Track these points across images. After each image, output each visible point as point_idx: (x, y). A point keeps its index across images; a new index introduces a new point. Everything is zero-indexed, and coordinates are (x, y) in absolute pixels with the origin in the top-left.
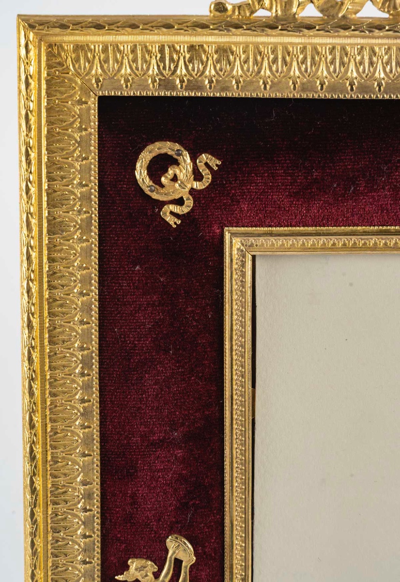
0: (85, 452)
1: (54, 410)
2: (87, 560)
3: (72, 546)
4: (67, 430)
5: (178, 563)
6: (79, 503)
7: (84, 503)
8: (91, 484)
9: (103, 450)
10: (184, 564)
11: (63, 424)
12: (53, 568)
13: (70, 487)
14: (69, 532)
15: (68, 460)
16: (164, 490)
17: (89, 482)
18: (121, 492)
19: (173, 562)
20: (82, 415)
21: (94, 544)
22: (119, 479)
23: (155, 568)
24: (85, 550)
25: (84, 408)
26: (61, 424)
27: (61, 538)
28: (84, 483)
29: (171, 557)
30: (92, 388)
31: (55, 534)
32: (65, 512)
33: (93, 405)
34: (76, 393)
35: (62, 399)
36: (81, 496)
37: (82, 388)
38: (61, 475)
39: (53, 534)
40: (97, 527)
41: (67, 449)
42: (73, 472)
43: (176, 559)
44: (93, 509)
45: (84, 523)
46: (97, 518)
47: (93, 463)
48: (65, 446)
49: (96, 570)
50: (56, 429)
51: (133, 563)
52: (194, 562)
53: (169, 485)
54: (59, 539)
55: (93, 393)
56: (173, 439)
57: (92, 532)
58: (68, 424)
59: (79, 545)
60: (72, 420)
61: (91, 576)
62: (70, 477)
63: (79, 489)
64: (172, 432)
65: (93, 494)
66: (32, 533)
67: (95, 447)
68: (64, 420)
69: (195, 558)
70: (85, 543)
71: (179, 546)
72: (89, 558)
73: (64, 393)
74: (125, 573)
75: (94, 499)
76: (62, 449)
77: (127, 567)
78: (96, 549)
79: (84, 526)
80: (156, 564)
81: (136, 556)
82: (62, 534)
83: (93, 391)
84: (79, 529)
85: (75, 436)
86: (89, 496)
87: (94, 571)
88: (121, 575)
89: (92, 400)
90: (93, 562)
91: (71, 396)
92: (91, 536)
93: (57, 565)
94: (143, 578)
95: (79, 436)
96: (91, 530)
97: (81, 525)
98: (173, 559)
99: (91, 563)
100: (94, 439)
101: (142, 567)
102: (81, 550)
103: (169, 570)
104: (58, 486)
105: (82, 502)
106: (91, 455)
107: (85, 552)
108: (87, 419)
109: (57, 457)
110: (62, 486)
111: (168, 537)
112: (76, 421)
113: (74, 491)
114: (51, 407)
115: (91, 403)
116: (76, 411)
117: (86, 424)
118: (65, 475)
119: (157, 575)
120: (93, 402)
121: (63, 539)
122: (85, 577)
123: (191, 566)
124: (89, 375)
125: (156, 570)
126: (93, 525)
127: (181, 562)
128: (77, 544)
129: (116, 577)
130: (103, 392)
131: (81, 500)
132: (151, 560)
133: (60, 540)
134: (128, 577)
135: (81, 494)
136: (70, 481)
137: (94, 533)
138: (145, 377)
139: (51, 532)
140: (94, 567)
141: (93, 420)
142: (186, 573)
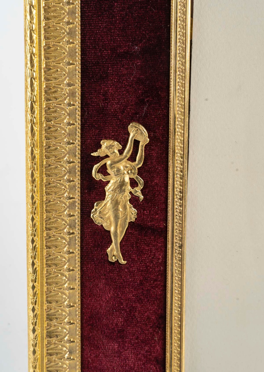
0: (70, 61)
1: (47, 30)
2: (71, 141)
3: (60, 131)
4: (57, 45)
5: (136, 143)
6: (65, 100)
7: (69, 100)
8: (74, 86)
9: (83, 61)
10: (141, 144)
11: (54, 40)
12: (47, 147)
13: (59, 88)
14: (58, 121)
15: (58, 68)
16: (127, 90)
17: (72, 84)
18: (96, 91)
19: (133, 142)
20: (68, 34)
21: (76, 130)
22: (95, 82)
23: (120, 147)
24: (69, 134)
25: (70, 29)
26: (53, 40)
27: (52, 126)
28: (69, 85)
29: (132, 139)
30: (75, 14)
31: (47, 122)
32: (55, 106)
33: (76, 27)
34: (63, 18)
35: (53, 22)
36: (67, 95)
37: (68, 14)
38: (53, 79)
39: (46, 123)
40: (78, 117)
41: (57, 59)
42: (61, 76)
43: (135, 140)
44: (76, 104)
45: (69, 115)
46: (78, 111)
47: (76, 70)
48: (55, 57)
49: (77, 149)
50: (49, 44)
51: (104, 143)
52: (148, 142)
53: (131, 85)
54: (50, 126)
55: (76, 18)
56: (135, 52)
57: (74, 121)
58: (58, 40)
59: (65, 131)
60: (61, 38)
61: (74, 153)
62: (59, 80)
63: (65, 89)
64: (133, 46)
65: (76, 93)
66: (32, 120)
67: (77, 58)
68: (55, 37)
69: (149, 140)
70: (69, 129)
71: (137, 130)
72: (72, 140)
73: (55, 17)
74: (98, 151)
75: (76, 97)
76: (53, 60)
77: (100, 146)
78: (77, 133)
79: (69, 116)
80: (120, 144)
81: (106, 138)
82: (53, 123)
83: (75, 16)
84: (65, 119)
85: (63, 50)
86: (72, 94)
87: (76, 150)
88: (95, 152)
89: (75, 23)
90: (75, 143)
91: (60, 20)
92: (74, 124)
93: (49, 145)
94: (111, 154)
95: (65, 50)
96: (74, 119)
97: (67, 116)
98: (133, 140)
99: (73, 143)
100: (76, 52)
101: (110, 145)
102: (66, 134)
103: (130, 148)
104: (50, 87)
105: (67, 99)
106: (74, 64)
107: (69, 136)
108: (71, 37)
109: (50, 66)
110: (53, 87)
111: (129, 124)
112: (63, 39)
113: (62, 91)
114: (46, 27)
115: (74, 25)
116: (63, 31)
117: (71, 41)
118: (55, 78)
119: (121, 152)
120: (76, 24)
121: (53, 126)
122: (69, 154)
123: (146, 145)
124: (73, 4)
125: (120, 148)
126: (75, 116)
127: (139, 142)
128: (64, 130)
129: (92, 154)
130: (83, 17)
131: (67, 97)
132: (117, 141)
133: (52, 127)
134: (101, 153)
135: (67, 93)
136: (59, 84)
137: (76, 122)
138: (115, 5)
139: (45, 121)
140: (76, 147)
141: (76, 38)
142: (142, 150)
